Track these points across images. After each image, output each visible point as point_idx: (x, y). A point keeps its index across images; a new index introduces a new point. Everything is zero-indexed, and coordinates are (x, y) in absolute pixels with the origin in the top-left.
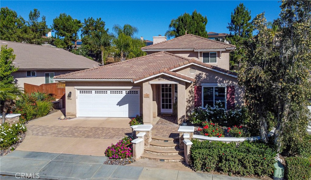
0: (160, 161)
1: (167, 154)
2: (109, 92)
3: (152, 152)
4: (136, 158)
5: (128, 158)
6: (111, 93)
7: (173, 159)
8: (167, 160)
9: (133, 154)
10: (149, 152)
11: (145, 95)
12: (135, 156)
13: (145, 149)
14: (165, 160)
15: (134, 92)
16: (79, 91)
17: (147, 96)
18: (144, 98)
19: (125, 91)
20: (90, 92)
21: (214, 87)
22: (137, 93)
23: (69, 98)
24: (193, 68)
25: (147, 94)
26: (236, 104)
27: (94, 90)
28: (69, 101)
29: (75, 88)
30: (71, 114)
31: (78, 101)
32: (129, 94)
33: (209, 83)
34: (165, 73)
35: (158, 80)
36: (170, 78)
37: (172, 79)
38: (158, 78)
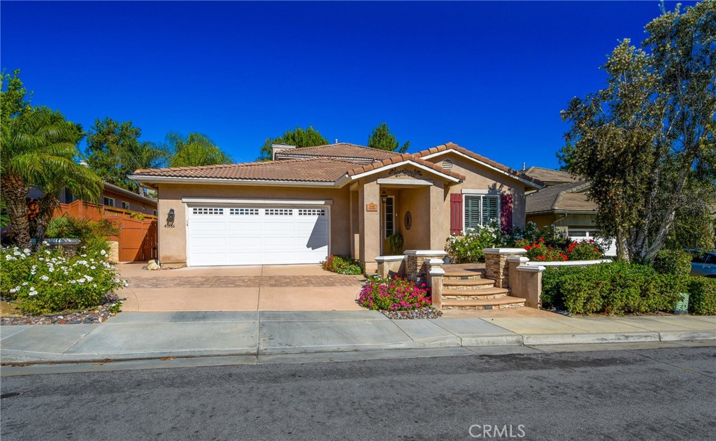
0: (485, 309)
2: (262, 211)
3: (455, 297)
6: (267, 214)
7: (505, 304)
8: (497, 306)
9: (433, 299)
11: (368, 207)
12: (439, 303)
14: (493, 307)
15: (316, 213)
16: (191, 209)
17: (372, 209)
18: (365, 212)
19: (297, 210)
20: (219, 211)
21: (482, 196)
22: (322, 213)
23: (170, 223)
24: (447, 161)
25: (372, 204)
26: (514, 225)
27: (228, 207)
28: (169, 229)
29: (184, 200)
30: (172, 260)
31: (189, 230)
32: (307, 217)
33: (473, 188)
34: (413, 161)
35: (394, 176)
36: (417, 173)
37: (421, 175)
38: (395, 173)
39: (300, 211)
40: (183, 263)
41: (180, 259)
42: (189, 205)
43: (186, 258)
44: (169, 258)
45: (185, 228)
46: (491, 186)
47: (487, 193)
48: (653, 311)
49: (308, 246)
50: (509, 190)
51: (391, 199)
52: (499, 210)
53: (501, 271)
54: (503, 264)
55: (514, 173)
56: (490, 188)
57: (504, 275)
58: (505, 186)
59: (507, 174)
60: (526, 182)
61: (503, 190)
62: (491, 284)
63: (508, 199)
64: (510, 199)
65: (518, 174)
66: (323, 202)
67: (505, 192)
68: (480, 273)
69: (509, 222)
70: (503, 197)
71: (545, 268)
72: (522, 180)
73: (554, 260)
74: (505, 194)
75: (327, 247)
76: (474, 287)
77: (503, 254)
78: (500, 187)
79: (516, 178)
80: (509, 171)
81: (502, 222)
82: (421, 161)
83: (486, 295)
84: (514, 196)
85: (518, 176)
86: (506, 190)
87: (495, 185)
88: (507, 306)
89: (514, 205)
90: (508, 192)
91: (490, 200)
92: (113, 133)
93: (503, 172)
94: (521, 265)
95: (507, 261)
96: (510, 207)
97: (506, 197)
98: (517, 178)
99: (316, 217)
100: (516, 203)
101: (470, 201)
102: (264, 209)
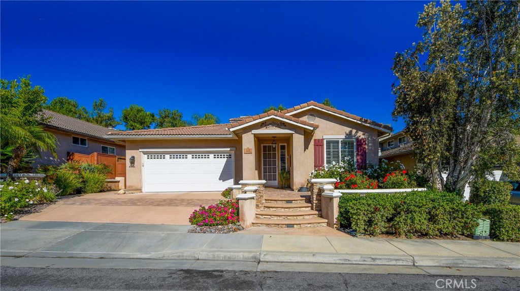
0: (287, 227)
1: (295, 217)
3: (269, 217)
4: (245, 223)
5: (231, 225)
6: (193, 158)
7: (309, 224)
8: (299, 225)
9: (240, 218)
10: (265, 216)
11: (245, 150)
12: (244, 221)
13: (257, 213)
14: (295, 226)
15: (226, 156)
16: (146, 156)
17: (249, 152)
18: (243, 154)
19: (213, 155)
20: (162, 157)
21: (340, 140)
22: (230, 157)
23: (132, 165)
24: (311, 115)
25: (248, 148)
26: (368, 162)
27: (168, 154)
28: (132, 168)
29: (140, 150)
30: (133, 188)
31: (145, 170)
32: (220, 159)
33: (333, 135)
34: (276, 116)
35: (265, 128)
36: (282, 125)
37: (285, 126)
38: (265, 126)
39: (215, 155)
40: (140, 190)
41: (139, 187)
42: (145, 153)
43: (142, 187)
44: (132, 187)
45: (141, 168)
46: (347, 132)
47: (344, 137)
48: (443, 235)
49: (220, 179)
50: (363, 134)
51: (285, 146)
52: (355, 150)
53: (315, 197)
54: (316, 191)
55: (366, 121)
56: (347, 134)
57: (316, 200)
58: (360, 132)
59: (360, 122)
60: (376, 127)
61: (358, 135)
62: (308, 207)
63: (362, 141)
64: (364, 141)
65: (369, 121)
66: (229, 149)
67: (360, 136)
68: (304, 198)
69: (364, 160)
70: (358, 140)
71: (341, 195)
72: (373, 126)
73: (365, 188)
74: (360, 138)
75: (233, 179)
76: (291, 209)
77: (316, 183)
78: (356, 133)
79: (367, 125)
80: (361, 120)
81: (357, 160)
82: (287, 116)
83: (296, 216)
84: (368, 139)
85: (369, 123)
86: (361, 135)
87: (351, 131)
88: (309, 225)
89: (368, 146)
90: (363, 137)
91: (347, 143)
92: (168, 117)
93: (356, 121)
94: (326, 192)
95: (319, 188)
96: (365, 148)
97: (361, 141)
98: (369, 125)
99: (226, 159)
100: (370, 144)
101: (332, 145)
102: (191, 155)
